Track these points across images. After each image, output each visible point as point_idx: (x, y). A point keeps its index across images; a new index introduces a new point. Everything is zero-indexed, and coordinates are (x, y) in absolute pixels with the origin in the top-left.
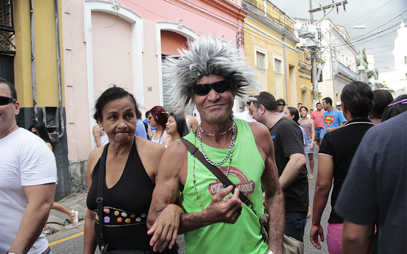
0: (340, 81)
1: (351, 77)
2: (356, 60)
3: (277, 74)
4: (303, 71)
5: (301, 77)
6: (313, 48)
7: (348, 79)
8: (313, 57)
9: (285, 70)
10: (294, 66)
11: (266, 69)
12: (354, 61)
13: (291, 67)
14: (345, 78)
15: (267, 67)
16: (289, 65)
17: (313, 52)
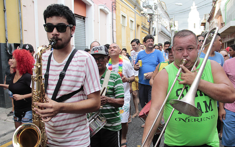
0: (161, 36)
1: (167, 34)
2: (169, 24)
3: (131, 30)
4: (144, 28)
5: (142, 32)
6: (151, 15)
7: (165, 35)
8: (151, 21)
9: (135, 27)
10: (139, 25)
11: (126, 26)
12: (168, 24)
13: (138, 26)
14: (164, 34)
15: (126, 25)
16: (137, 24)
17: (151, 17)
